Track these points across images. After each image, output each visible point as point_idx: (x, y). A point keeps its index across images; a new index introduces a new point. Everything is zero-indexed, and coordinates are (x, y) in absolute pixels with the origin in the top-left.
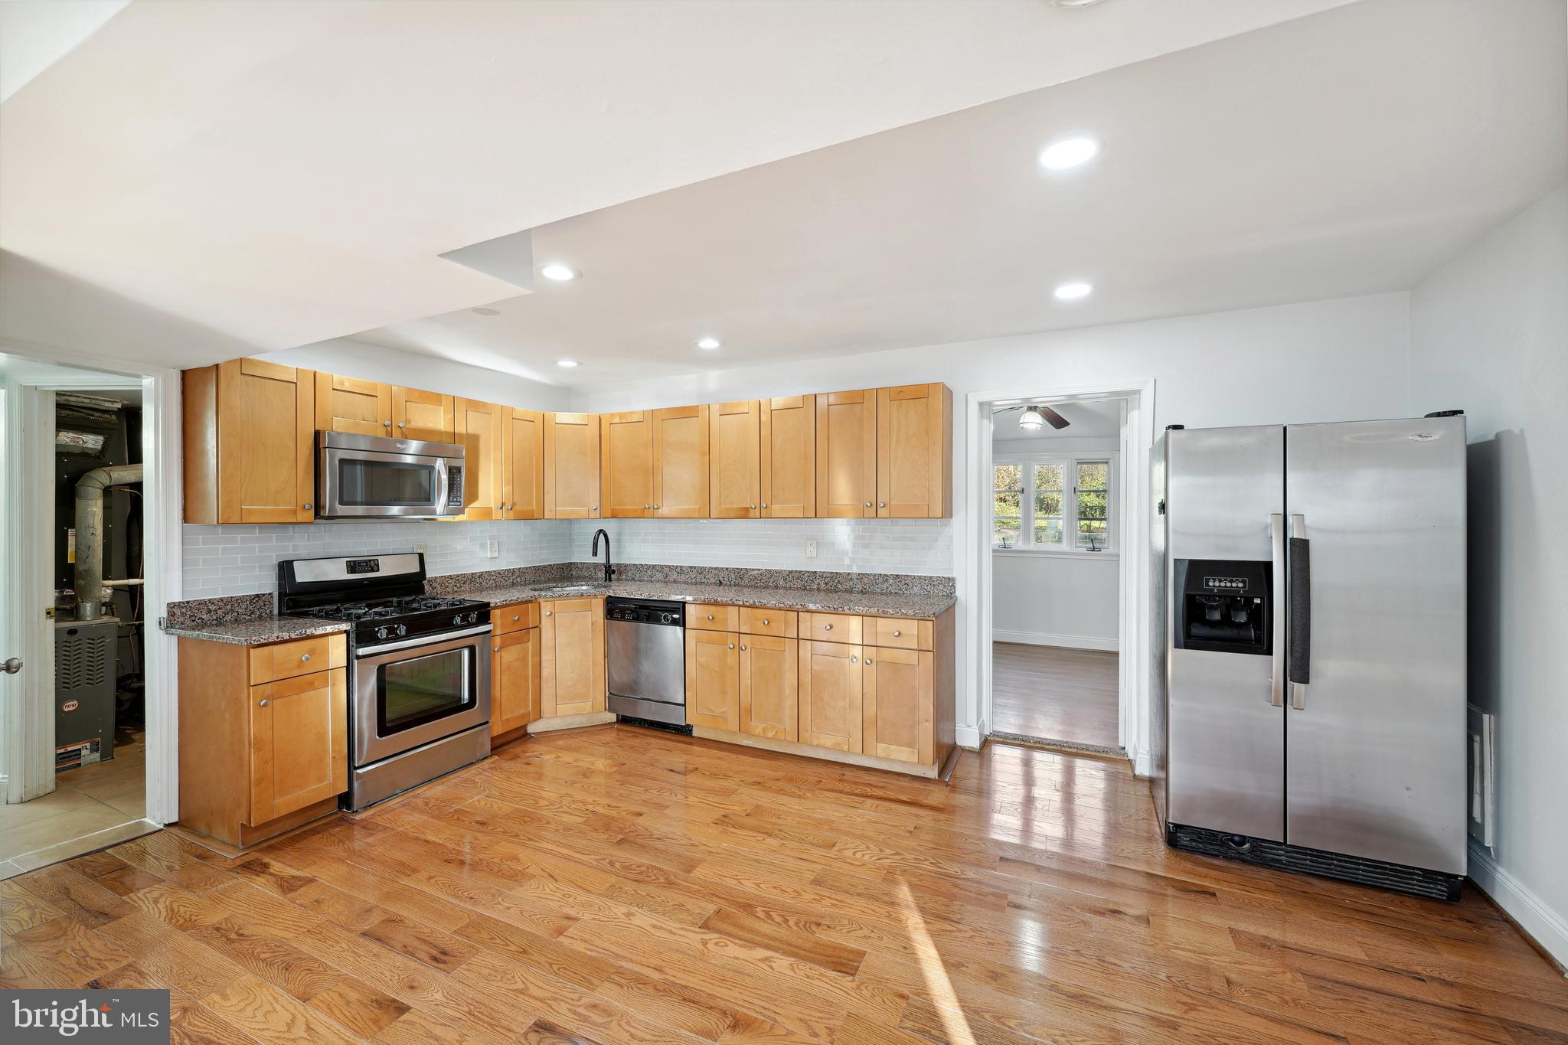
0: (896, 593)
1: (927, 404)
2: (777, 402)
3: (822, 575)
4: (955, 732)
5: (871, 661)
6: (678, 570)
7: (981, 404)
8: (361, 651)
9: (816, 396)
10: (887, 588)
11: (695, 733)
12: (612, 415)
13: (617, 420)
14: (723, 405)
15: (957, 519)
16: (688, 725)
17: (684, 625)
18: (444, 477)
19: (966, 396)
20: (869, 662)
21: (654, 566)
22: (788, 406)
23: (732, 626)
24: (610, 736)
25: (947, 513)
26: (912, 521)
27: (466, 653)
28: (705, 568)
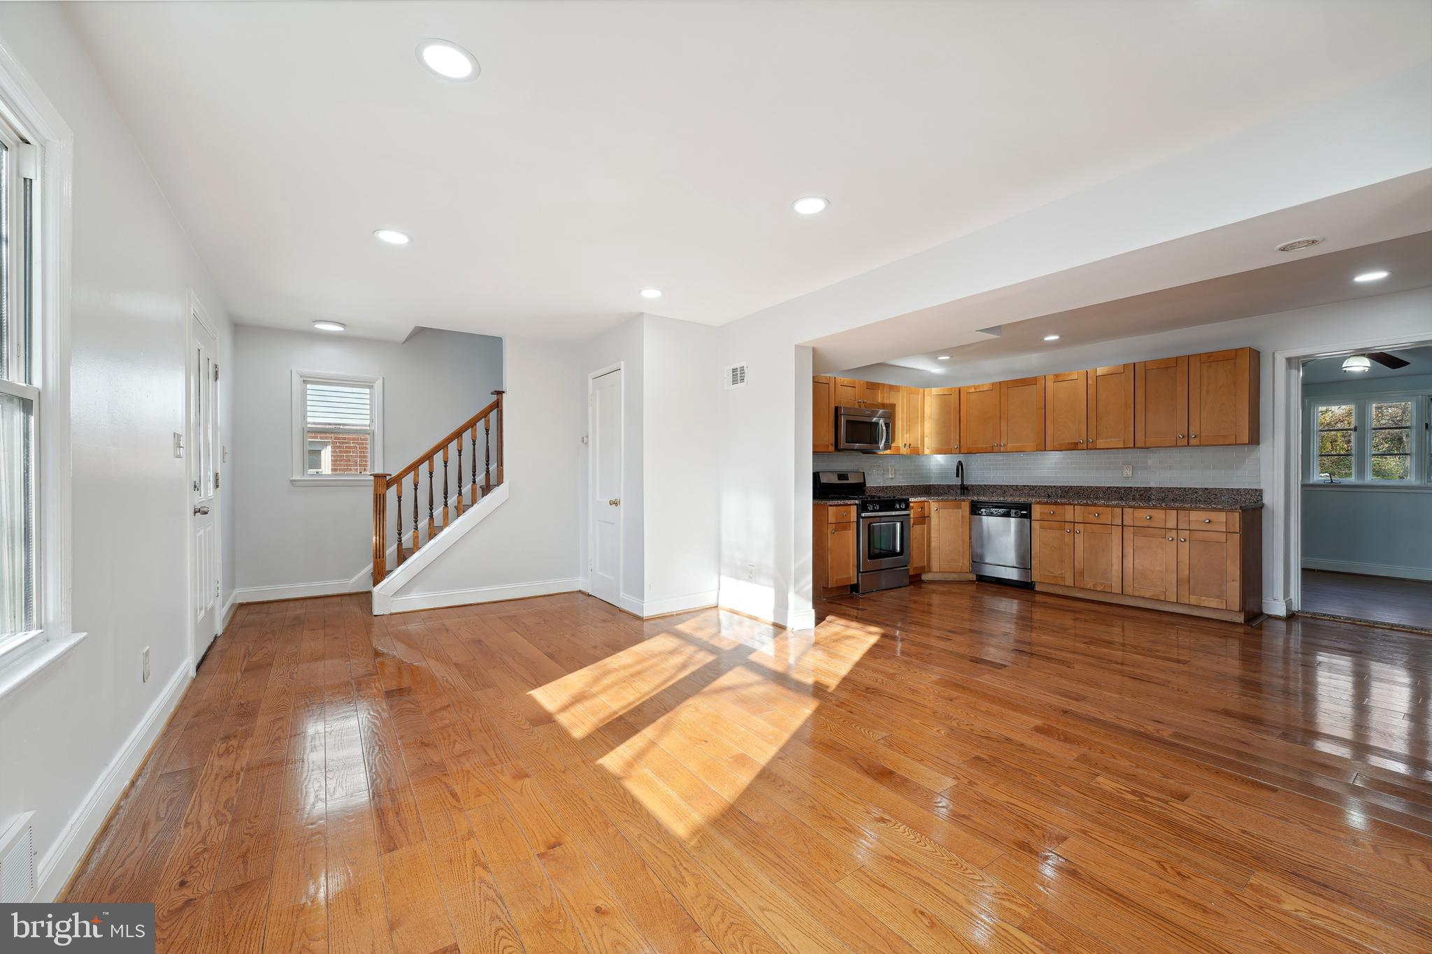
0: (1205, 501)
1: (1235, 364)
2: (1101, 371)
3: (1137, 489)
4: (1261, 603)
5: (1185, 540)
6: (1014, 488)
7: (1289, 360)
8: (863, 515)
9: (1134, 364)
10: (1197, 497)
11: (1038, 588)
12: (969, 387)
13: (973, 390)
14: (1056, 376)
15: (1264, 447)
16: (1032, 582)
17: (1030, 518)
18: (884, 428)
19: (1274, 353)
20: (1183, 540)
21: (995, 486)
22: (1110, 373)
23: (1069, 517)
24: (972, 588)
25: (1255, 439)
26: (1221, 448)
27: (898, 525)
28: (1036, 487)
